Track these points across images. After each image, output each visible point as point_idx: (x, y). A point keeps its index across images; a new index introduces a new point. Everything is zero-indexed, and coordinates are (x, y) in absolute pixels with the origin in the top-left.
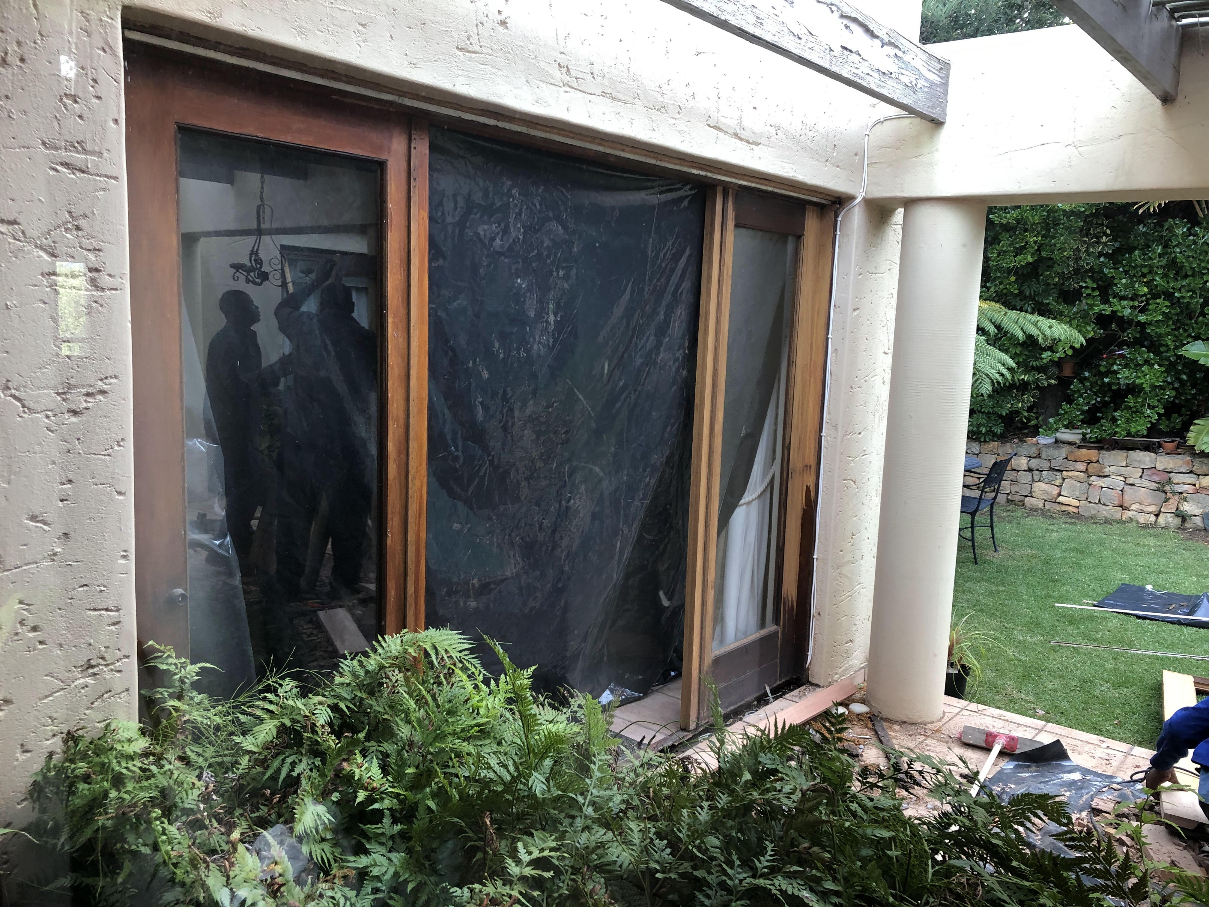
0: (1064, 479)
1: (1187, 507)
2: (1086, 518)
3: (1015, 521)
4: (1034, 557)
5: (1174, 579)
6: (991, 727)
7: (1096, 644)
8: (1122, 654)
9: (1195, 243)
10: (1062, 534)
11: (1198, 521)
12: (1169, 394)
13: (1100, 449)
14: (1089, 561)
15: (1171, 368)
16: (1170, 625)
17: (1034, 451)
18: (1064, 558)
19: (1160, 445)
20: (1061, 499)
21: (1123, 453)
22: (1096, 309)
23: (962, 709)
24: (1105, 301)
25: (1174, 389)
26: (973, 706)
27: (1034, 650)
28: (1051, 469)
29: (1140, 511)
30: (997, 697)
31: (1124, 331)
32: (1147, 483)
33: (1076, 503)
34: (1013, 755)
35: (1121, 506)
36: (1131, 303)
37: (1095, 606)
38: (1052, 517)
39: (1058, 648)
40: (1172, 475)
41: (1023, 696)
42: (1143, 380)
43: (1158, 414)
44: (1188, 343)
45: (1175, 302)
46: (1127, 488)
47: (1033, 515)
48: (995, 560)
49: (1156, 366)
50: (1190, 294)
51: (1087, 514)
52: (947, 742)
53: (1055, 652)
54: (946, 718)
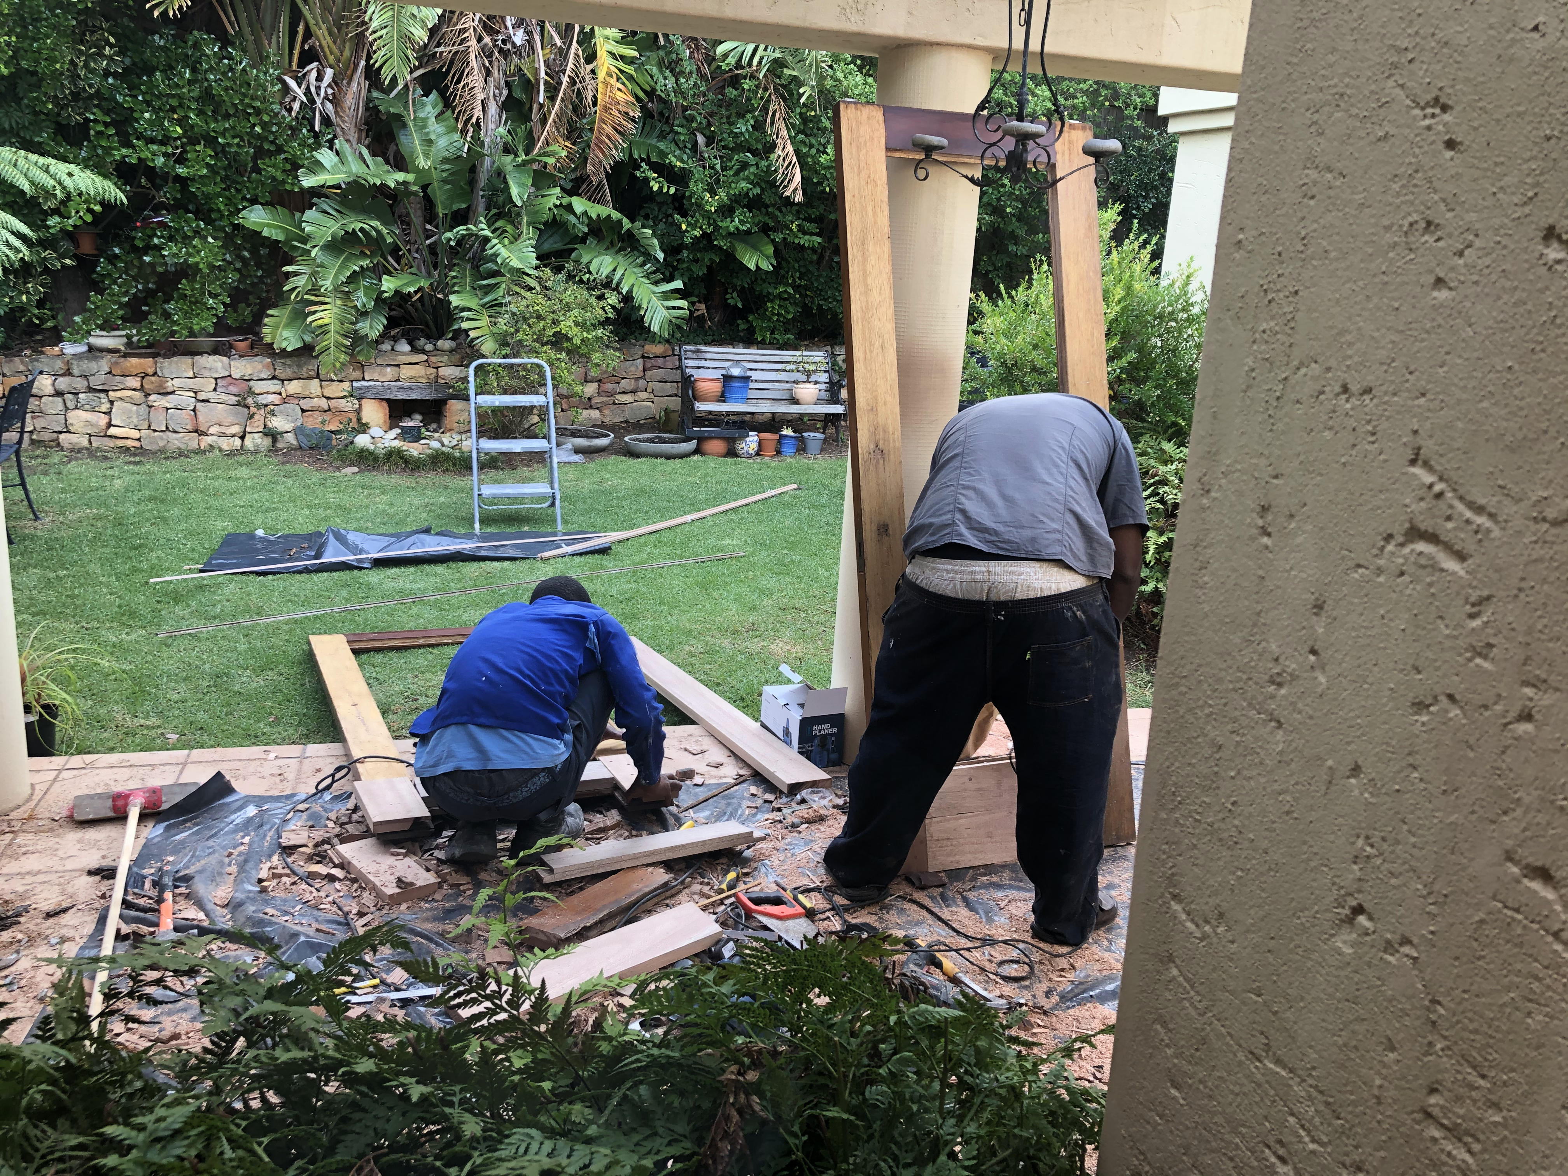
0: (112, 403)
1: (278, 423)
2: (155, 453)
3: (53, 470)
4: (98, 518)
5: (285, 516)
6: (112, 783)
7: (217, 622)
8: (253, 628)
9: (231, 69)
10: (128, 479)
11: (290, 438)
12: (232, 277)
13: (154, 356)
14: (175, 511)
15: (228, 242)
16: (297, 576)
17: (59, 365)
18: (140, 513)
19: (231, 346)
20: (112, 431)
21: (187, 360)
22: (117, 155)
23: (60, 771)
24: (128, 145)
25: (236, 270)
26: (77, 761)
27: (138, 652)
28: (91, 390)
29: (222, 435)
30: (106, 735)
31: (159, 188)
32: (224, 397)
33: (135, 434)
34: (159, 813)
35: (196, 431)
36: (163, 149)
37: (201, 571)
38: (106, 458)
39: (170, 641)
40: (252, 383)
41: (142, 722)
42: (197, 259)
43: (224, 304)
44: (244, 208)
45: (220, 152)
46: (199, 406)
47: (77, 459)
48: (39, 532)
49: (210, 240)
50: (236, 141)
51: (154, 448)
52: (51, 830)
53: (168, 646)
54: (38, 794)
